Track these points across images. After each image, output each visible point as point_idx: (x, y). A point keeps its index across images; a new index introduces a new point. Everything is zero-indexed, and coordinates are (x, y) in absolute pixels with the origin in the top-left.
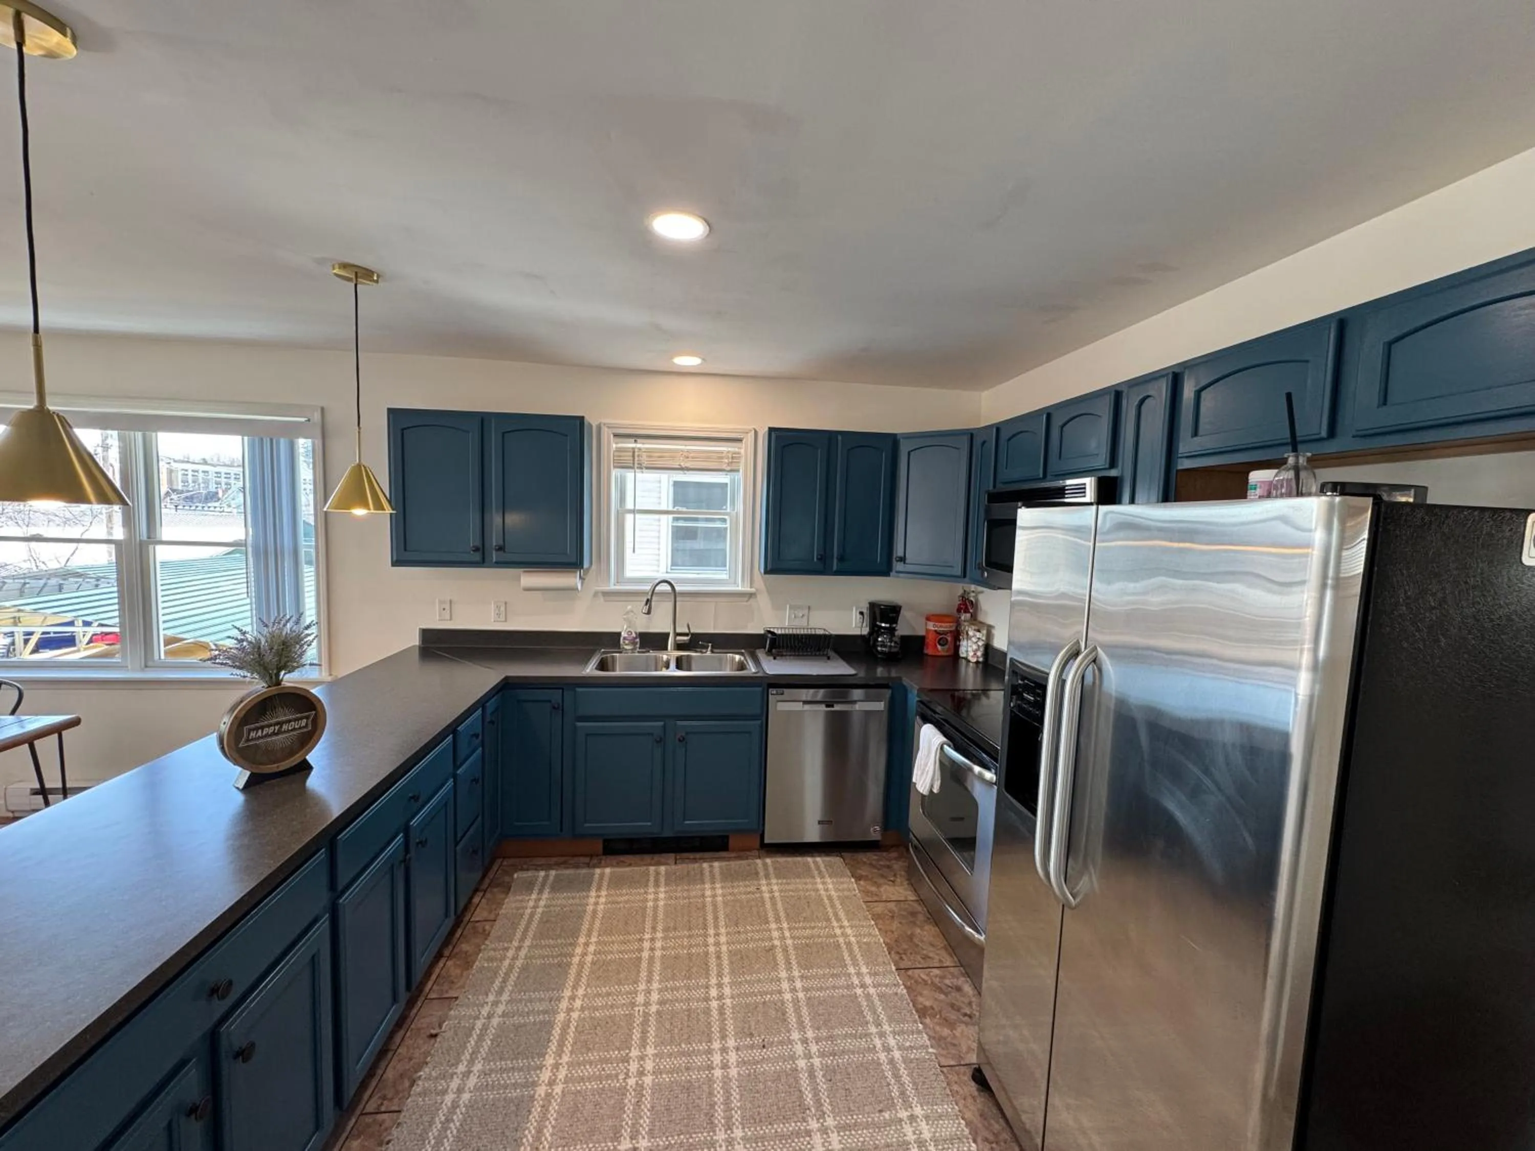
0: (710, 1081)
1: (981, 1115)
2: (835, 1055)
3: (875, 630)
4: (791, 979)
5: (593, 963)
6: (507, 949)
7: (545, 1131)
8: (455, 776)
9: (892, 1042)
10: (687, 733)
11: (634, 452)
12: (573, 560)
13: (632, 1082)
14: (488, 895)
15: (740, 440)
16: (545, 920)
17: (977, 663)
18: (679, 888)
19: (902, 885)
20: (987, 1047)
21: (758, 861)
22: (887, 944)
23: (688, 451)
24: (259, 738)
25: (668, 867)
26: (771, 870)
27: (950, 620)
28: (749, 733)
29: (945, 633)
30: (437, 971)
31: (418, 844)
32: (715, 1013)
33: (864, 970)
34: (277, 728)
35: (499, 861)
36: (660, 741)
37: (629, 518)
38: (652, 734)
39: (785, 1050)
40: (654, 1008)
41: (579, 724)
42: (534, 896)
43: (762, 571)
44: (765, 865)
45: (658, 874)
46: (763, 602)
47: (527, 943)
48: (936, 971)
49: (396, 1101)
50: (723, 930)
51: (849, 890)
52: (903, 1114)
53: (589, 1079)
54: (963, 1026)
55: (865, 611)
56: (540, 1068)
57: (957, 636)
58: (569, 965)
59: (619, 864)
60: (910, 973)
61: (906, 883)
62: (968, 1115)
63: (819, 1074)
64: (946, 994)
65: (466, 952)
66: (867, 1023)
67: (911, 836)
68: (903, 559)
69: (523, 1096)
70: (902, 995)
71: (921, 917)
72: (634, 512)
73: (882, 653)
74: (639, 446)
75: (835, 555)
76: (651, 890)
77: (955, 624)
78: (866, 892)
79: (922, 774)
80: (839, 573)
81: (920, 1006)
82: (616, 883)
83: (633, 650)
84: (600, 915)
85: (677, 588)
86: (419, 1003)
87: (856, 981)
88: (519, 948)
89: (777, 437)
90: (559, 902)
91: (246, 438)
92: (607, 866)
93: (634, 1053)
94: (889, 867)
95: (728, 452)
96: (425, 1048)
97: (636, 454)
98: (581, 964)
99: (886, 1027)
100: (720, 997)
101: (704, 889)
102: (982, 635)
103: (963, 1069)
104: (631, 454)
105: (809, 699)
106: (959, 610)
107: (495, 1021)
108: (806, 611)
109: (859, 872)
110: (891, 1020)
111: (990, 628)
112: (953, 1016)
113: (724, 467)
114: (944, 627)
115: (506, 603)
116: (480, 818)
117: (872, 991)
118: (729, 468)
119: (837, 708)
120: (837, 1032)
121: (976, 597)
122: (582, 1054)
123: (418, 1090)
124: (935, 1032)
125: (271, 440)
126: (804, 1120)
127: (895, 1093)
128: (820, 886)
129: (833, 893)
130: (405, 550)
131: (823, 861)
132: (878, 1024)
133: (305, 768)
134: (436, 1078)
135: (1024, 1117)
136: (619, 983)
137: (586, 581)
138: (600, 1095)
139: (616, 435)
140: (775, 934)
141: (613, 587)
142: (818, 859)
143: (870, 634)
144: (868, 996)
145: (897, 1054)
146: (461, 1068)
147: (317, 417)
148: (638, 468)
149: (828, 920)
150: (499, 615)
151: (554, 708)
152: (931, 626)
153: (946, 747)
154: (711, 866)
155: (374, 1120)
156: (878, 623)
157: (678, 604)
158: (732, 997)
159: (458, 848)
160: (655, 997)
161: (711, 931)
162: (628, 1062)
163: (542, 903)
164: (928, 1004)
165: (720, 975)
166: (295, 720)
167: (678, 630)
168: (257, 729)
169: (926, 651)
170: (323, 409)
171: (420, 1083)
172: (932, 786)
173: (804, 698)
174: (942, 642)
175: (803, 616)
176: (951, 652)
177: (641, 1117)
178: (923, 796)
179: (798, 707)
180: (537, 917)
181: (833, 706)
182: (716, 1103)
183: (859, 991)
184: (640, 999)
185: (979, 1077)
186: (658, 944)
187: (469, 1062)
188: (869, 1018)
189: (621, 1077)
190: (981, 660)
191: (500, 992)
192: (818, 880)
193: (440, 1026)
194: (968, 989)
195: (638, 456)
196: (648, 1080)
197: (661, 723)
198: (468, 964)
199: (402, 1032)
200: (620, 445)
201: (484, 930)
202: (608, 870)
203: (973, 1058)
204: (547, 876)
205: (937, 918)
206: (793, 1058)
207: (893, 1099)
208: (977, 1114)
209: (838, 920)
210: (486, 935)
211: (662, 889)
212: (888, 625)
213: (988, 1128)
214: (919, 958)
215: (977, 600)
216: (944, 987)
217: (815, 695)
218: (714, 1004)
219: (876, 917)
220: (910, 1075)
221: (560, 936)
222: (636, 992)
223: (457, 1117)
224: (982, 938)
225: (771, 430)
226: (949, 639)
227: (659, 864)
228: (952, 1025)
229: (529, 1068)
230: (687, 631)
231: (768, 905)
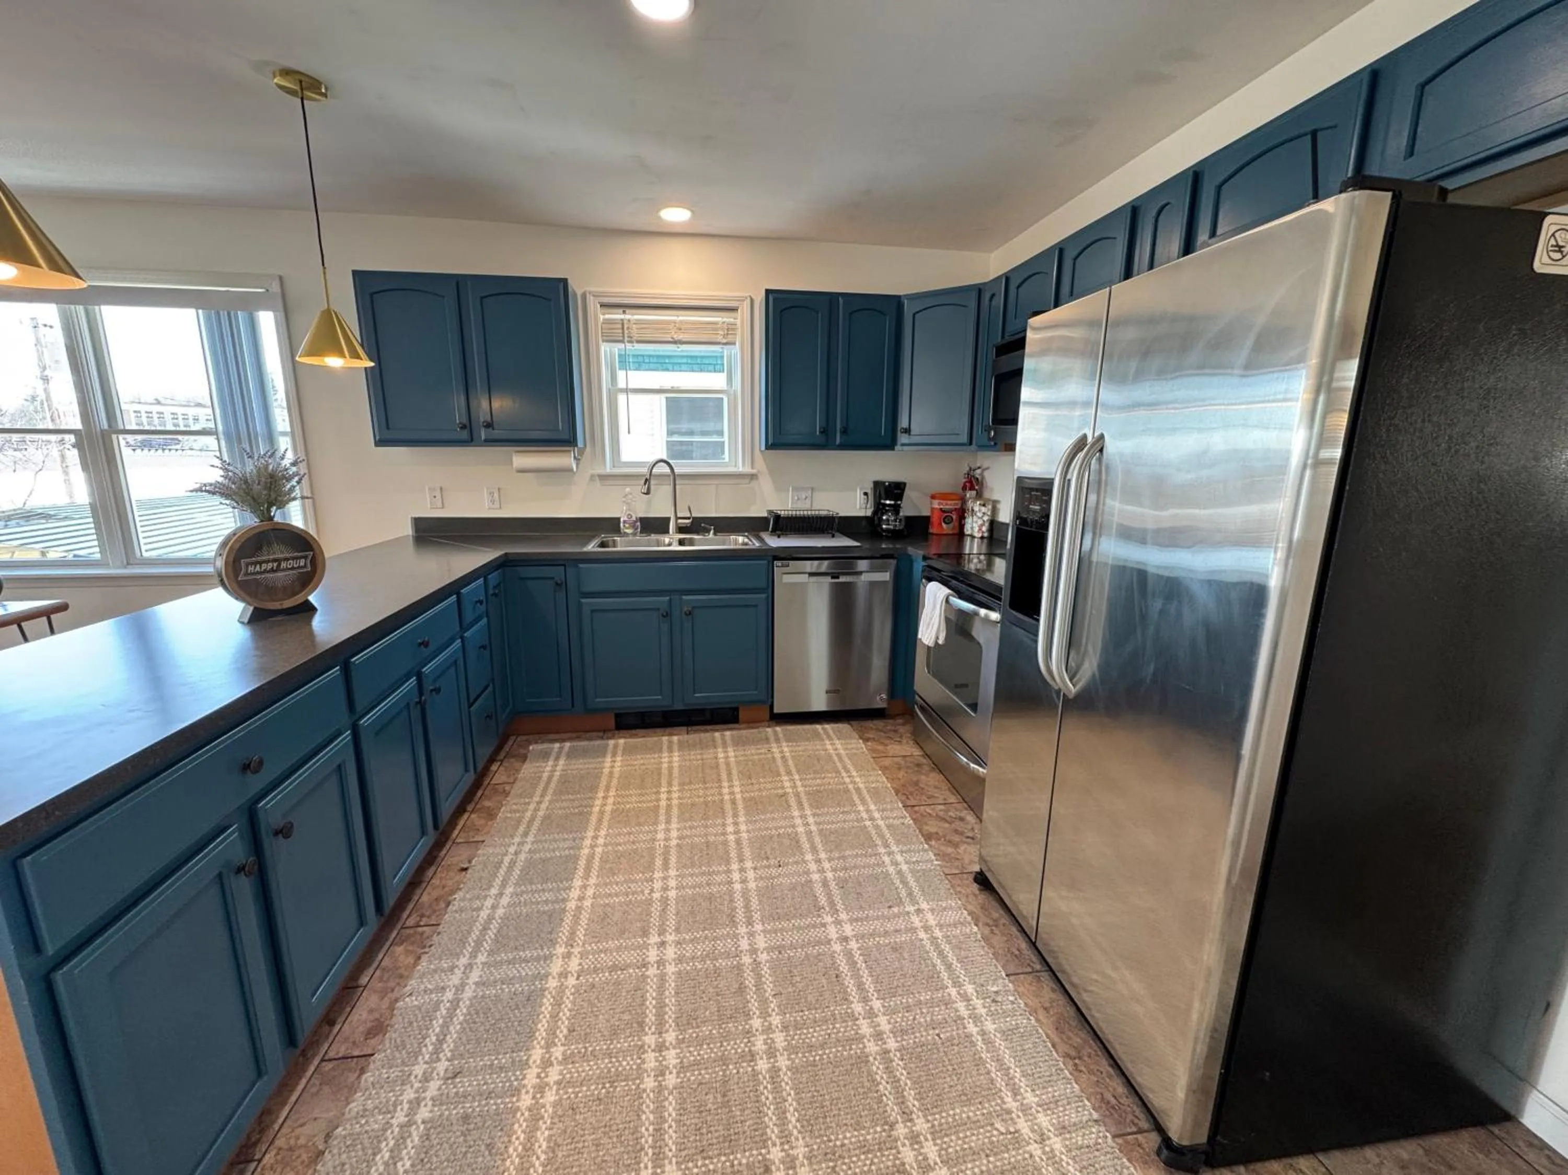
0: (731, 893)
1: (982, 908)
2: (846, 869)
3: (879, 508)
4: (803, 817)
5: (613, 811)
6: (529, 803)
7: (578, 933)
8: (462, 638)
9: (899, 858)
10: (693, 608)
11: (623, 324)
12: (566, 437)
13: (656, 895)
14: (505, 764)
15: (734, 310)
16: (564, 780)
17: (982, 538)
18: (692, 753)
19: (907, 743)
20: (988, 859)
21: (769, 730)
22: (893, 788)
23: (681, 322)
24: (258, 573)
25: (681, 737)
26: (781, 735)
27: (954, 497)
28: (756, 606)
29: (951, 511)
30: (461, 823)
31: (432, 691)
32: (732, 845)
33: (872, 807)
34: (275, 564)
35: (513, 738)
36: (667, 615)
37: (622, 398)
38: (658, 609)
39: (801, 868)
40: (674, 842)
41: (583, 600)
42: (551, 763)
43: (763, 448)
44: (775, 733)
45: (670, 742)
46: (766, 485)
47: (548, 798)
48: (942, 807)
49: (433, 917)
50: (736, 783)
51: (857, 749)
52: (911, 909)
53: (617, 895)
54: (966, 846)
55: (869, 491)
56: (570, 888)
57: (962, 514)
58: (590, 813)
59: (631, 736)
60: (916, 808)
61: (911, 742)
62: (970, 907)
63: (833, 885)
64: (950, 823)
65: (489, 808)
66: (876, 845)
67: (917, 697)
68: (907, 431)
69: (554, 909)
70: (909, 826)
71: (926, 768)
72: (626, 391)
73: (887, 530)
74: (628, 317)
75: (839, 426)
76: (665, 754)
77: (959, 502)
78: (873, 750)
79: (927, 628)
80: (844, 447)
81: (925, 833)
82: (627, 751)
83: (634, 534)
84: (616, 775)
85: (677, 470)
86: (448, 846)
87: (865, 815)
88: (539, 803)
89: (774, 300)
90: (576, 766)
91: (200, 311)
92: (621, 738)
93: (658, 875)
94: (895, 731)
95: (724, 323)
96: (457, 878)
97: (626, 326)
98: (602, 813)
99: (894, 848)
100: (737, 832)
101: (717, 753)
102: (987, 510)
103: (965, 876)
104: (620, 326)
105: (814, 570)
106: (964, 488)
107: (522, 857)
108: (810, 492)
109: (866, 735)
110: (898, 842)
111: (995, 503)
112: (956, 838)
113: (720, 339)
114: (949, 505)
115: (499, 489)
116: (490, 689)
117: (881, 823)
118: (724, 341)
119: (842, 579)
120: (847, 853)
121: (982, 474)
122: (608, 877)
123: (454, 908)
124: (939, 850)
125: (229, 314)
126: (819, 916)
127: (903, 893)
128: (829, 747)
129: (842, 752)
130: (388, 428)
131: (833, 729)
132: (887, 846)
133: (309, 609)
134: (470, 899)
135: (1021, 907)
136: (639, 824)
137: (581, 462)
138: (627, 905)
139: (603, 305)
140: (787, 784)
141: (608, 469)
142: (827, 726)
143: (875, 513)
144: (877, 827)
145: (904, 867)
146: (494, 891)
147: (275, 288)
148: (629, 342)
149: (838, 772)
150: (493, 502)
151: (557, 584)
152: (936, 504)
153: (951, 598)
154: (723, 736)
155: (415, 932)
156: (882, 501)
157: (677, 487)
158: (748, 831)
159: (472, 709)
160: (674, 834)
161: (725, 784)
162: (652, 881)
163: (559, 768)
164: (933, 830)
165: (735, 815)
166: (293, 558)
167: (679, 515)
168: (255, 563)
169: (931, 531)
170: (281, 278)
171: (456, 903)
172: (937, 638)
173: (809, 570)
174: (948, 520)
175: (806, 498)
176: (956, 531)
177: (667, 920)
178: (929, 648)
179: (804, 578)
180: (555, 779)
181: (838, 578)
182: (736, 908)
183: (868, 823)
184: (660, 836)
185: (983, 881)
186: (675, 795)
187: (500, 887)
188: (879, 842)
189: (647, 892)
190: (986, 535)
191: (526, 834)
192: (827, 742)
193: (470, 862)
194: (971, 818)
195: (628, 328)
196: (672, 894)
197: (668, 598)
198: (491, 815)
199: (433, 869)
200: (607, 316)
201: (504, 791)
202: (622, 741)
203: (977, 868)
204: (561, 748)
205: (943, 767)
206: (807, 873)
207: (901, 899)
208: (978, 907)
209: (848, 771)
210: (506, 794)
211: (676, 754)
212: (892, 502)
213: (989, 916)
214: (924, 797)
215: (983, 478)
216: (948, 819)
217: (819, 566)
218: (732, 838)
219: (884, 769)
220: (917, 881)
221: (579, 792)
222: (656, 832)
223: (494, 926)
224: (985, 771)
225: (768, 292)
226: (954, 517)
227: (671, 735)
228: (956, 846)
229: (559, 890)
230: (689, 515)
231: (779, 762)
